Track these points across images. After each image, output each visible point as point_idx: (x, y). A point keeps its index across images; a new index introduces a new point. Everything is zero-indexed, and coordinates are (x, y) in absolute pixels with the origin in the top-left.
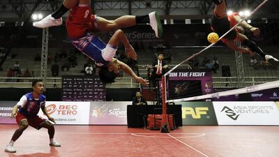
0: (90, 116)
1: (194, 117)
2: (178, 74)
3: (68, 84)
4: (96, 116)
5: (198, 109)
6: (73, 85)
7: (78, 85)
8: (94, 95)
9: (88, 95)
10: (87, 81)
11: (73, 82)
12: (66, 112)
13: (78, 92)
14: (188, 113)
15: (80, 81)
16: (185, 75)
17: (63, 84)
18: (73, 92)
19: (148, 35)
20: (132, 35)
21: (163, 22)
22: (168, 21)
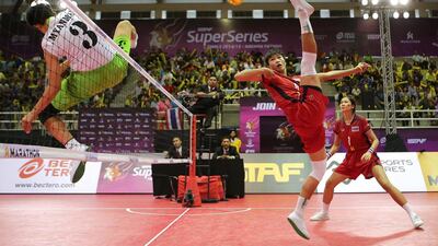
1: (278, 179)
3: (88, 123)
5: (285, 166)
6: (97, 123)
7: (106, 124)
8: (133, 142)
9: (123, 142)
10: (121, 117)
11: (98, 119)
12: (59, 172)
13: (106, 137)
14: (269, 173)
15: (109, 117)
17: (80, 124)
18: (97, 136)
19: (255, 37)
20: (227, 37)
21: (282, 14)
22: (291, 12)
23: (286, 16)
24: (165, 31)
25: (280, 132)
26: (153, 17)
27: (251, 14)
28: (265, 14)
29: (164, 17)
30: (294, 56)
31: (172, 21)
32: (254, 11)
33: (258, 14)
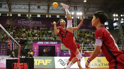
1: (44, 64)
2: (44, 43)
5: (46, 60)
14: (41, 62)
16: (47, 43)
19: (38, 22)
20: (29, 22)
21: (46, 16)
22: (48, 16)
23: (47, 17)
24: (11, 20)
25: (44, 50)
26: (8, 15)
27: (37, 16)
28: (41, 16)
29: (11, 15)
30: (49, 28)
31: (13, 17)
32: (38, 15)
33: (39, 16)
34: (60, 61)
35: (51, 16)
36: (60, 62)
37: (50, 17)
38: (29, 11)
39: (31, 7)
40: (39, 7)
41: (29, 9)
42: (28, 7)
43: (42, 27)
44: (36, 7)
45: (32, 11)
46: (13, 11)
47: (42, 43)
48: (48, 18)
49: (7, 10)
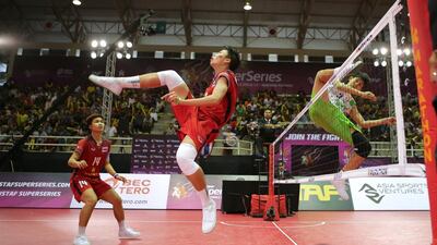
0: (170, 197)
1: (321, 198)
2: (306, 137)
3: (141, 148)
4: (178, 196)
5: (326, 188)
6: (149, 148)
7: (158, 149)
9: (172, 164)
11: (150, 144)
12: (133, 190)
13: (156, 160)
14: (313, 193)
15: (160, 143)
16: (316, 137)
17: (134, 148)
18: (149, 159)
19: (270, 77)
20: (246, 77)
21: (293, 59)
22: (301, 57)
23: (297, 60)
24: (193, 69)
25: (304, 159)
26: (183, 57)
27: (267, 57)
28: (279, 58)
29: (192, 57)
30: (304, 94)
31: (200, 61)
32: (270, 55)
33: (273, 58)
34: (367, 188)
35: (310, 58)
36: (366, 191)
37: (306, 60)
38: (245, 44)
39: (250, 33)
40: (272, 32)
41: (245, 37)
42: (240, 33)
43: (285, 90)
44: (264, 33)
45: (252, 44)
46: (198, 43)
47: (301, 137)
48: (301, 64)
49: (180, 42)
